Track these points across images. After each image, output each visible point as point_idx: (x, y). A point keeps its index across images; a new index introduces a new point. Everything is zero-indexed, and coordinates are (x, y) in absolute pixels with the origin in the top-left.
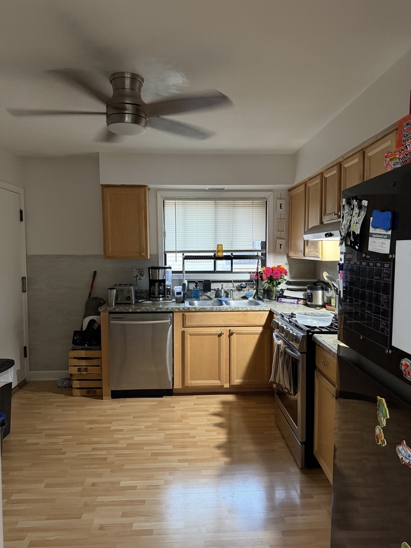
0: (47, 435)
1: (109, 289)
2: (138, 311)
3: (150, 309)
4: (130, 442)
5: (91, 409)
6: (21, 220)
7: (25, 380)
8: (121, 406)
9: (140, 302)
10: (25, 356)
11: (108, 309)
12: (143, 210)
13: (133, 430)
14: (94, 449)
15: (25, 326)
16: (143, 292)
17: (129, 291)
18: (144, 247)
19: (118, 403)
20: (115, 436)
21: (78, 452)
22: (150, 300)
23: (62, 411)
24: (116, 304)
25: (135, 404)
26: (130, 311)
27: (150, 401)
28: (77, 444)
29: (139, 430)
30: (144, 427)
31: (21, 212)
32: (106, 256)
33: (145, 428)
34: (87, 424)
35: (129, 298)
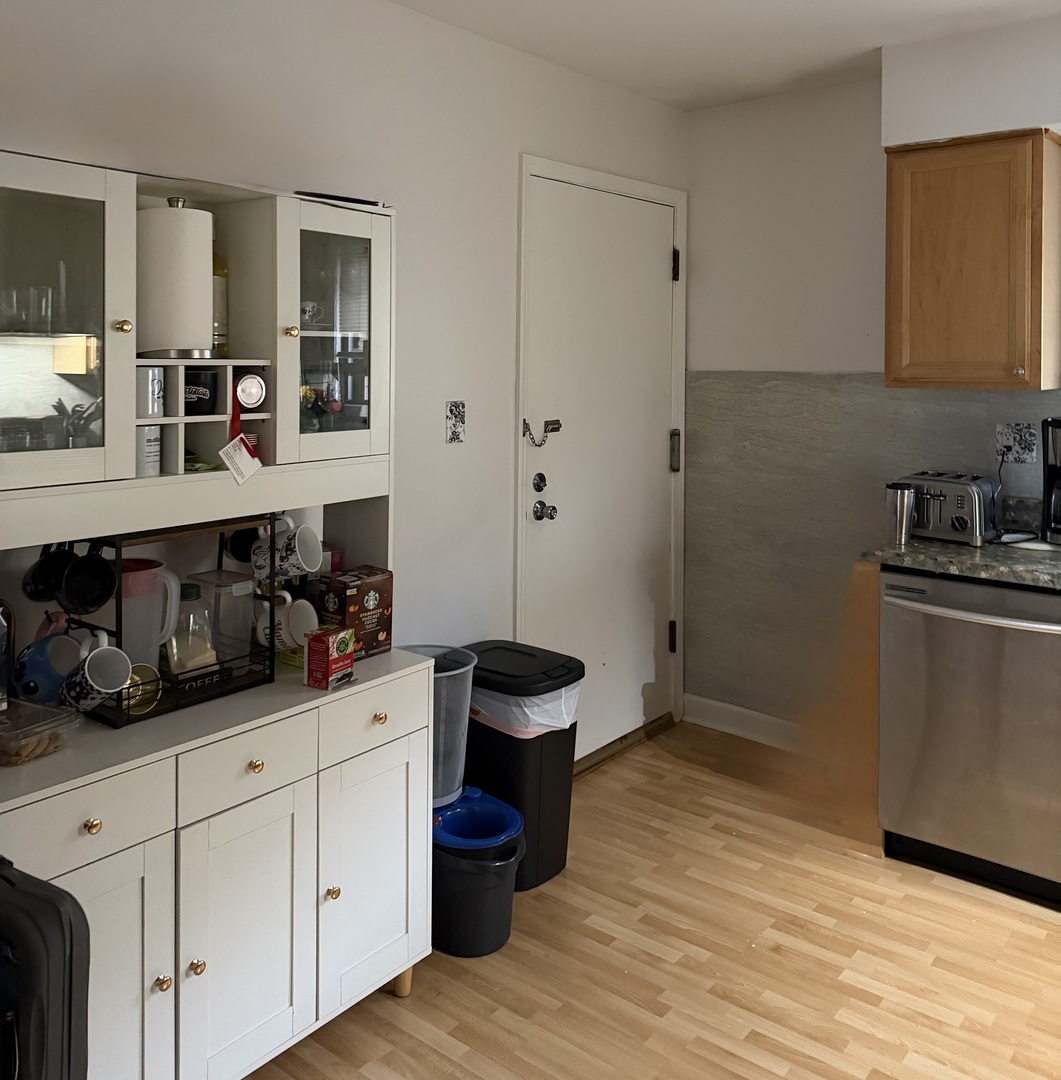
0: (645, 920)
1: (889, 486)
2: (983, 575)
3: (1028, 576)
4: (887, 1065)
5: (806, 874)
6: (675, 277)
7: (670, 715)
8: (907, 897)
9: (1005, 544)
10: (673, 648)
11: (879, 553)
12: (1029, 213)
13: (914, 1016)
14: (755, 1038)
15: (675, 565)
16: (1027, 508)
17: (963, 501)
18: (1027, 350)
19: (901, 880)
20: (843, 1015)
21: (704, 1025)
22: (1044, 540)
23: (723, 848)
24: (912, 537)
25: (963, 906)
26: (954, 570)
27: (1022, 915)
28: (711, 991)
29: (937, 1025)
30: (959, 1019)
31: (676, 254)
32: (893, 378)
33: (962, 1027)
34: (772, 927)
35: (961, 524)
